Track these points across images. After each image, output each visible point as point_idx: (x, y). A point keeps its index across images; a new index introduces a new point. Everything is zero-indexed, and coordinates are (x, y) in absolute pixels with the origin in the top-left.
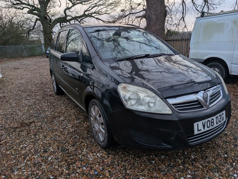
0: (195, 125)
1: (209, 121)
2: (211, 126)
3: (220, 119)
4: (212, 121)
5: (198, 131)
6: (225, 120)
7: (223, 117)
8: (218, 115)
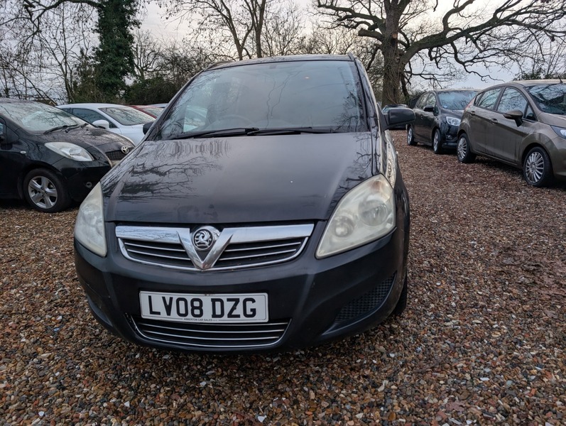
0: (144, 296)
1: (185, 300)
2: (190, 316)
3: (234, 308)
4: (197, 304)
5: (152, 312)
6: (267, 320)
7: (254, 311)
8: (224, 297)
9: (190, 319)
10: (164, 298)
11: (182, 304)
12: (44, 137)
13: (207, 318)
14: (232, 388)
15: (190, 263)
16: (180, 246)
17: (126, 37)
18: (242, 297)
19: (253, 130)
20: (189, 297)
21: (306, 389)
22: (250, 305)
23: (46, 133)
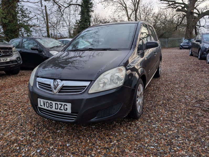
1: (48, 102)
2: (49, 108)
3: (61, 107)
4: (51, 104)
5: (41, 105)
6: (70, 112)
7: (67, 108)
8: (58, 103)
9: (49, 109)
10: (43, 101)
11: (47, 103)
12: (50, 49)
13: (54, 109)
14: (66, 134)
15: (51, 91)
16: (50, 85)
17: (88, 16)
18: (63, 104)
19: (91, 49)
20: (49, 102)
21: (87, 139)
22: (65, 107)
23: (51, 48)
